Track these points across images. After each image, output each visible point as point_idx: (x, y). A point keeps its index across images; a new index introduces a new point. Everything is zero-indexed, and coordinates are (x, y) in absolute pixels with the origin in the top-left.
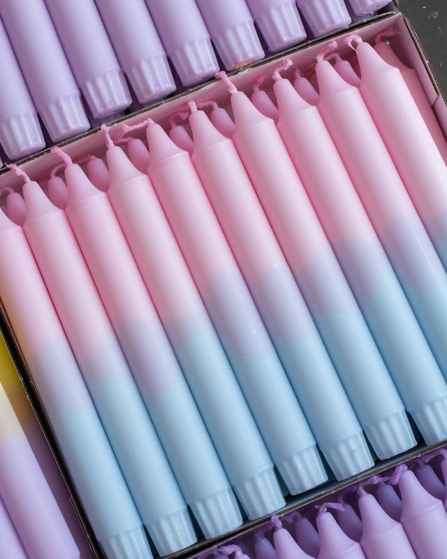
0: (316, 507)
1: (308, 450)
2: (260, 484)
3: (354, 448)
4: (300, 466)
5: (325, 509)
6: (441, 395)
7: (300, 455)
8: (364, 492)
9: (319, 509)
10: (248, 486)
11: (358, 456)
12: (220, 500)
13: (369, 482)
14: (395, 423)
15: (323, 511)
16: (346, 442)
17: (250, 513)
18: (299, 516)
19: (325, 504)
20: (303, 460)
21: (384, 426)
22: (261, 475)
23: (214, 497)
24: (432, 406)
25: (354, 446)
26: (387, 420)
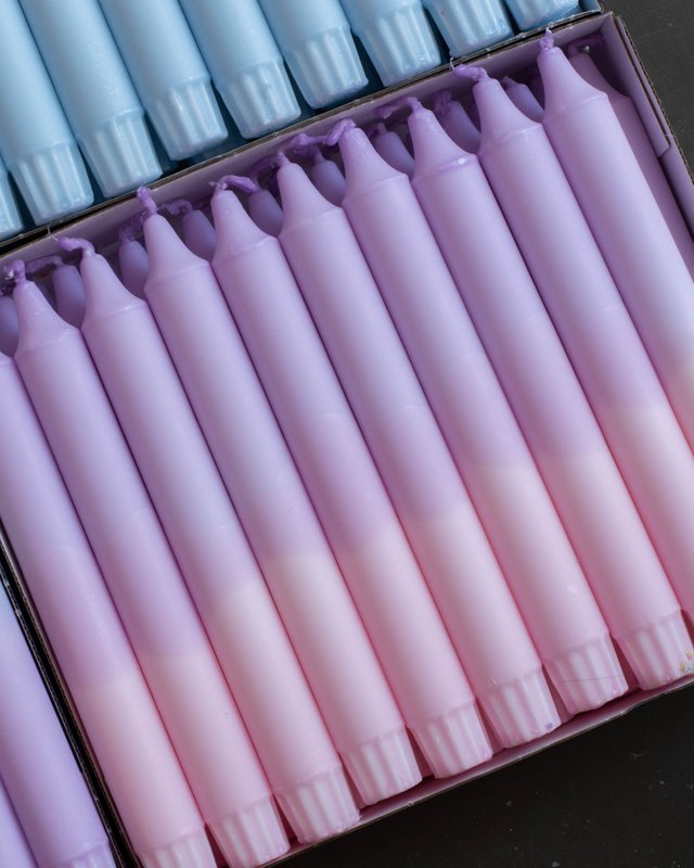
0: (212, 183)
1: (195, 84)
2: (119, 134)
3: (266, 81)
4: (181, 108)
5: (225, 186)
6: (404, 4)
7: (182, 91)
8: (286, 161)
9: (216, 186)
10: (101, 139)
11: (273, 94)
12: (56, 158)
13: (293, 142)
14: (331, 44)
15: (221, 188)
16: (255, 74)
17: (104, 183)
18: (190, 206)
19: (224, 178)
20: (186, 99)
21: (314, 50)
22: (122, 121)
23: (47, 153)
24: (390, 19)
25: (266, 78)
26: (320, 40)
